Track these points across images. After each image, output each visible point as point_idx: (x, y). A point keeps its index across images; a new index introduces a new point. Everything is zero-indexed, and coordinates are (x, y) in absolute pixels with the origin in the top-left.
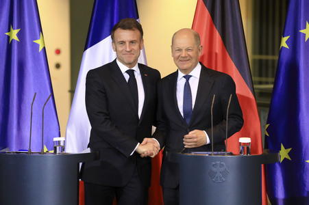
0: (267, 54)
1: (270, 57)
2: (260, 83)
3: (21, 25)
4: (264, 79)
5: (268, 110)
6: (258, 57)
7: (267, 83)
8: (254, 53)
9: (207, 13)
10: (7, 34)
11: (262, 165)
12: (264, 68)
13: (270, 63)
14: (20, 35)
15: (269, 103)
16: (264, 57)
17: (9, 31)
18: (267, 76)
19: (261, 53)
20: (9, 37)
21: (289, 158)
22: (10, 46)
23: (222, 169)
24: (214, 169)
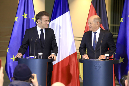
0: (116, 24)
1: (117, 25)
3: (28, 13)
4: (114, 33)
6: (112, 25)
7: (115, 35)
8: (111, 24)
9: (94, 9)
10: (23, 16)
11: (113, 64)
13: (117, 28)
14: (27, 16)
15: (116, 42)
16: (115, 25)
18: (116, 32)
19: (113, 24)
20: (23, 17)
21: (123, 62)
22: (24, 20)
23: (99, 65)
24: (96, 65)
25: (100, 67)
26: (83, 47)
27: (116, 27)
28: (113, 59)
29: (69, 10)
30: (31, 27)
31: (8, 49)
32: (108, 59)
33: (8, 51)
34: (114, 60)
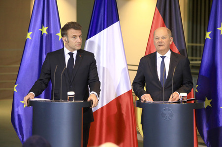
0: (196, 43)
1: (198, 45)
2: (192, 60)
3: (48, 25)
4: (194, 58)
5: (197, 76)
6: (191, 44)
7: (196, 60)
8: (189, 42)
10: (40, 30)
11: (194, 110)
12: (194, 51)
13: (198, 48)
14: (48, 30)
15: (198, 72)
16: (194, 45)
17: (42, 28)
18: (196, 56)
19: (192, 42)
20: (41, 32)
21: (210, 106)
22: (42, 37)
23: (170, 112)
24: (165, 112)
25: (171, 114)
26: (140, 82)
27: (196, 47)
28: (193, 102)
29: (118, 20)
30: (53, 50)
31: (16, 86)
32: (185, 102)
33: (15, 90)
34: (195, 102)
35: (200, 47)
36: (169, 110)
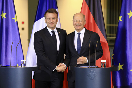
1: (114, 25)
2: (110, 36)
4: (112, 35)
5: (113, 48)
6: (109, 25)
7: (113, 36)
8: (107, 23)
9: (87, 6)
10: (1, 15)
11: (111, 72)
12: (112, 30)
14: (6, 16)
15: (114, 45)
16: (112, 25)
17: (2, 14)
18: (113, 33)
19: (110, 23)
20: (2, 17)
21: (122, 69)
22: (2, 20)
23: (94, 74)
24: (90, 74)
25: (95, 75)
27: (113, 27)
29: (57, 8)
35: (116, 27)
36: (93, 72)
